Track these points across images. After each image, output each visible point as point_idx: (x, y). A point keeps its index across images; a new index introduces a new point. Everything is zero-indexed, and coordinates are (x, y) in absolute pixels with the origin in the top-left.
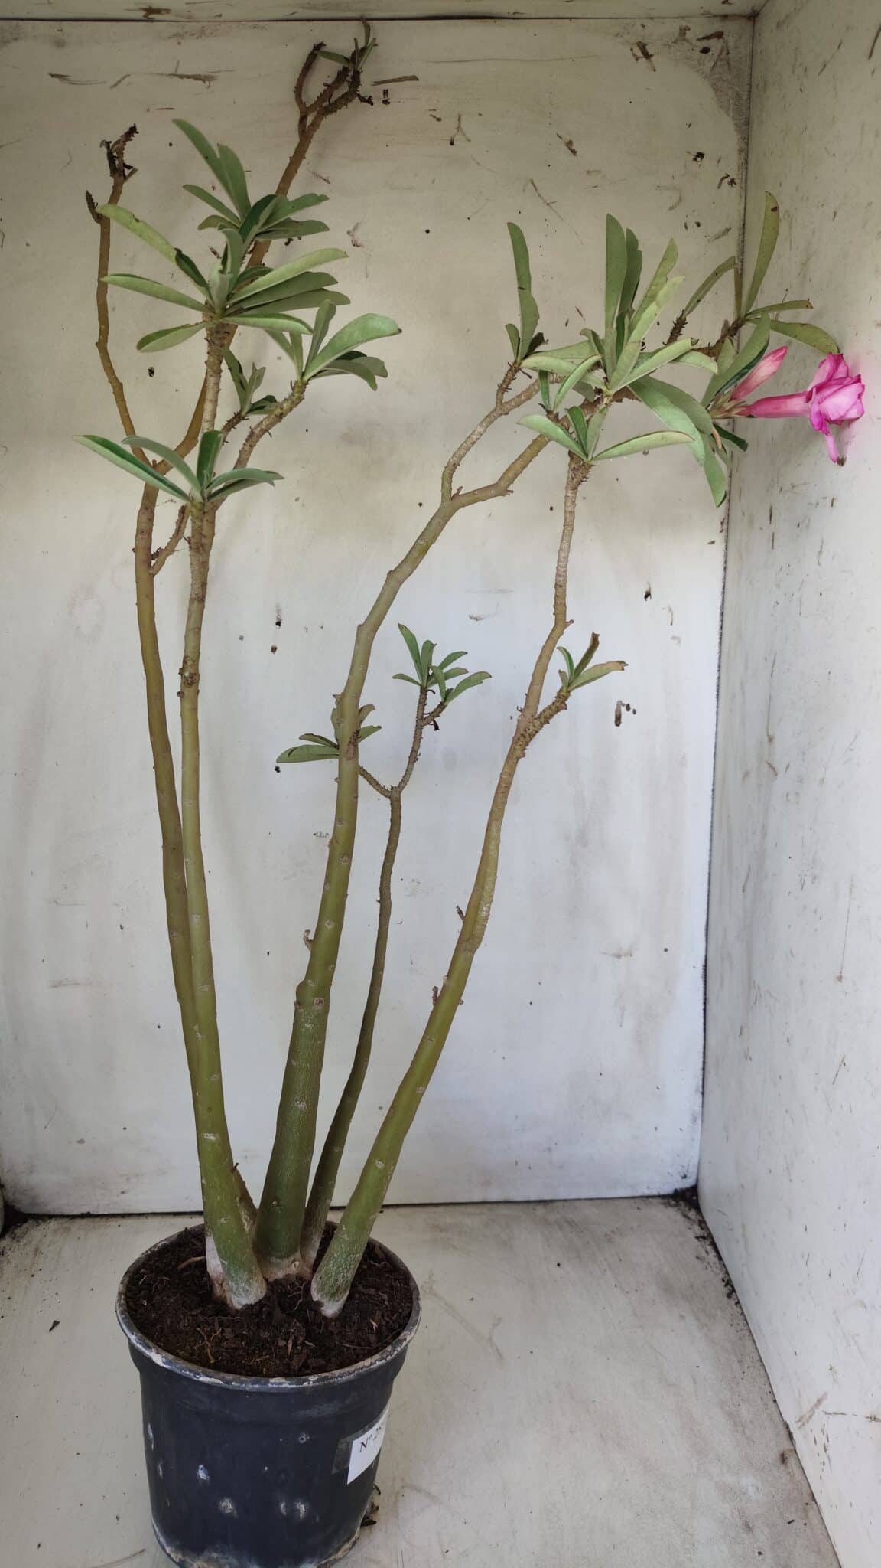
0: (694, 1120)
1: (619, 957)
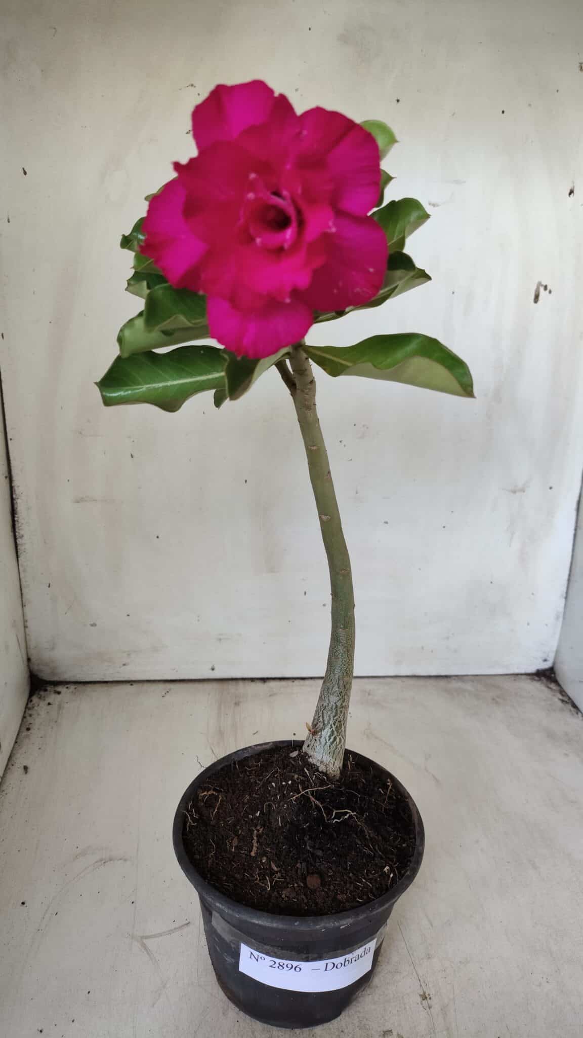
0: (557, 618)
1: (514, 492)
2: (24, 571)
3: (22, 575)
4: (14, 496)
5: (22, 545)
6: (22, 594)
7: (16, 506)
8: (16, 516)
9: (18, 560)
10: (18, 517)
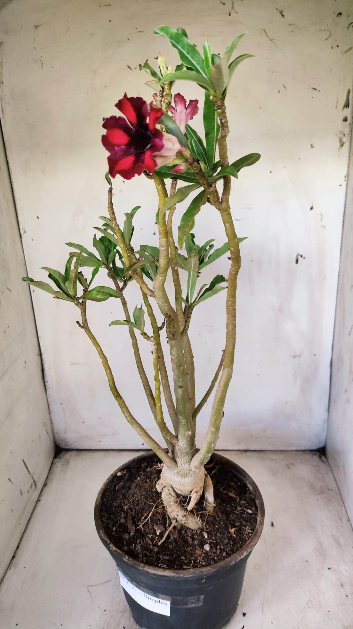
0: (325, 421)
1: (295, 357)
2: (49, 397)
3: (48, 399)
4: (43, 363)
5: (47, 385)
6: (49, 408)
7: (44, 367)
8: (44, 372)
9: (46, 393)
10: (45, 373)
